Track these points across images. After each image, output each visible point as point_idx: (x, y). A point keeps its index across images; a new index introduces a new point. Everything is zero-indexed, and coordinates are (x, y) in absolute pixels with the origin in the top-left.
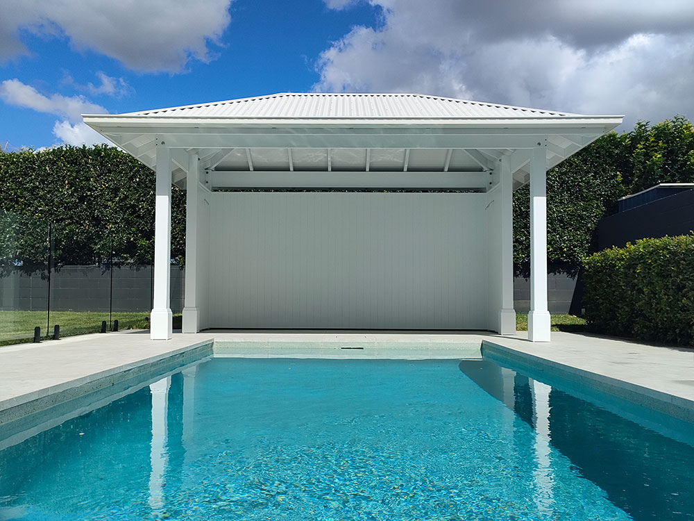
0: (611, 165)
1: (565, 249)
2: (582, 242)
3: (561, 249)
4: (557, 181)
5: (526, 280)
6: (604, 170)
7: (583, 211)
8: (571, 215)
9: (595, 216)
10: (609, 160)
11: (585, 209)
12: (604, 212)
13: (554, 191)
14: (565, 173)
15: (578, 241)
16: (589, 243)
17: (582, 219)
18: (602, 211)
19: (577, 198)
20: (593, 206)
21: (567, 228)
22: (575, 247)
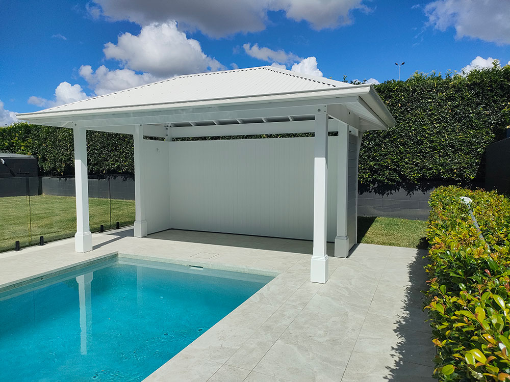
0: (502, 96)
1: (455, 171)
2: (471, 165)
3: (452, 170)
4: (449, 113)
5: (424, 193)
6: (495, 102)
7: (473, 138)
8: (462, 142)
9: (485, 142)
10: (500, 92)
11: (474, 136)
12: (494, 138)
13: (446, 122)
14: (457, 106)
15: (467, 163)
16: (478, 165)
17: (472, 145)
18: (491, 137)
19: (468, 127)
20: (483, 134)
21: (458, 153)
22: (464, 168)
